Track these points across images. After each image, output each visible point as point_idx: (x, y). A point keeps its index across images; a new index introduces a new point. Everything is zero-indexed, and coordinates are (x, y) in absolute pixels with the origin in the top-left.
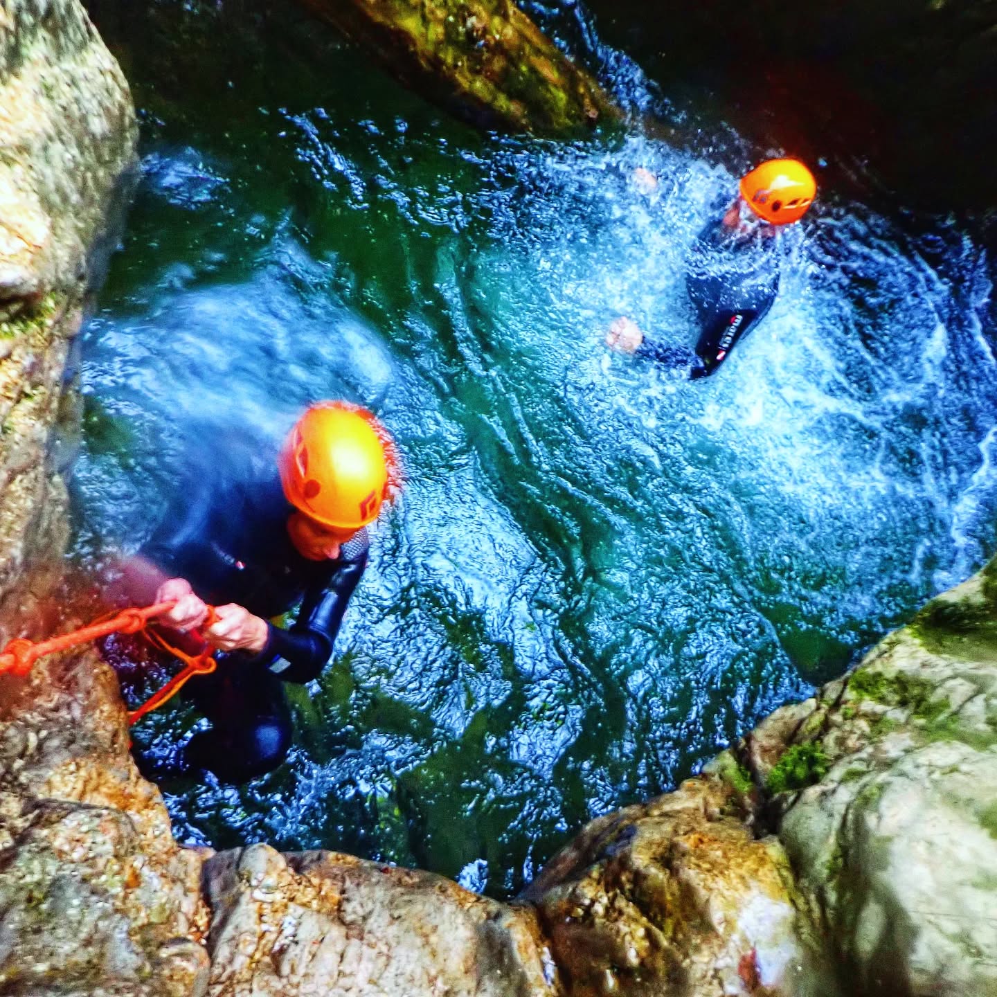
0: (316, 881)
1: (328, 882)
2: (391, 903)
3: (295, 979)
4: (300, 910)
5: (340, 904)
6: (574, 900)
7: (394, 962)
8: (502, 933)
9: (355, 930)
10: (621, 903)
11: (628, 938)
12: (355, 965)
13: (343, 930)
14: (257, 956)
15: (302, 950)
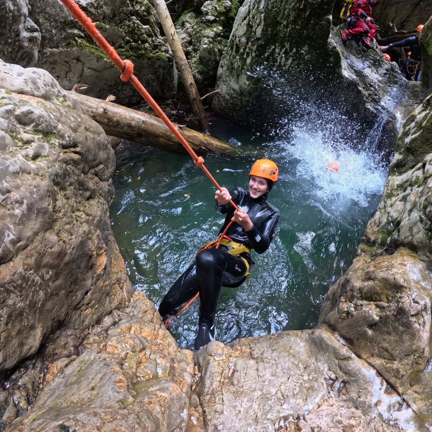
0: (239, 348)
1: (244, 347)
2: (270, 346)
3: (240, 385)
4: (235, 359)
5: (251, 353)
6: (340, 312)
7: (279, 366)
8: (318, 337)
9: (259, 360)
10: (360, 302)
11: (370, 311)
12: (264, 372)
13: (255, 361)
14: (222, 380)
15: (240, 373)
